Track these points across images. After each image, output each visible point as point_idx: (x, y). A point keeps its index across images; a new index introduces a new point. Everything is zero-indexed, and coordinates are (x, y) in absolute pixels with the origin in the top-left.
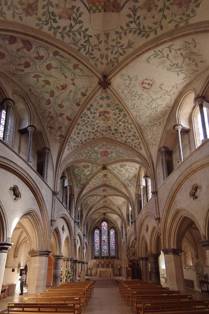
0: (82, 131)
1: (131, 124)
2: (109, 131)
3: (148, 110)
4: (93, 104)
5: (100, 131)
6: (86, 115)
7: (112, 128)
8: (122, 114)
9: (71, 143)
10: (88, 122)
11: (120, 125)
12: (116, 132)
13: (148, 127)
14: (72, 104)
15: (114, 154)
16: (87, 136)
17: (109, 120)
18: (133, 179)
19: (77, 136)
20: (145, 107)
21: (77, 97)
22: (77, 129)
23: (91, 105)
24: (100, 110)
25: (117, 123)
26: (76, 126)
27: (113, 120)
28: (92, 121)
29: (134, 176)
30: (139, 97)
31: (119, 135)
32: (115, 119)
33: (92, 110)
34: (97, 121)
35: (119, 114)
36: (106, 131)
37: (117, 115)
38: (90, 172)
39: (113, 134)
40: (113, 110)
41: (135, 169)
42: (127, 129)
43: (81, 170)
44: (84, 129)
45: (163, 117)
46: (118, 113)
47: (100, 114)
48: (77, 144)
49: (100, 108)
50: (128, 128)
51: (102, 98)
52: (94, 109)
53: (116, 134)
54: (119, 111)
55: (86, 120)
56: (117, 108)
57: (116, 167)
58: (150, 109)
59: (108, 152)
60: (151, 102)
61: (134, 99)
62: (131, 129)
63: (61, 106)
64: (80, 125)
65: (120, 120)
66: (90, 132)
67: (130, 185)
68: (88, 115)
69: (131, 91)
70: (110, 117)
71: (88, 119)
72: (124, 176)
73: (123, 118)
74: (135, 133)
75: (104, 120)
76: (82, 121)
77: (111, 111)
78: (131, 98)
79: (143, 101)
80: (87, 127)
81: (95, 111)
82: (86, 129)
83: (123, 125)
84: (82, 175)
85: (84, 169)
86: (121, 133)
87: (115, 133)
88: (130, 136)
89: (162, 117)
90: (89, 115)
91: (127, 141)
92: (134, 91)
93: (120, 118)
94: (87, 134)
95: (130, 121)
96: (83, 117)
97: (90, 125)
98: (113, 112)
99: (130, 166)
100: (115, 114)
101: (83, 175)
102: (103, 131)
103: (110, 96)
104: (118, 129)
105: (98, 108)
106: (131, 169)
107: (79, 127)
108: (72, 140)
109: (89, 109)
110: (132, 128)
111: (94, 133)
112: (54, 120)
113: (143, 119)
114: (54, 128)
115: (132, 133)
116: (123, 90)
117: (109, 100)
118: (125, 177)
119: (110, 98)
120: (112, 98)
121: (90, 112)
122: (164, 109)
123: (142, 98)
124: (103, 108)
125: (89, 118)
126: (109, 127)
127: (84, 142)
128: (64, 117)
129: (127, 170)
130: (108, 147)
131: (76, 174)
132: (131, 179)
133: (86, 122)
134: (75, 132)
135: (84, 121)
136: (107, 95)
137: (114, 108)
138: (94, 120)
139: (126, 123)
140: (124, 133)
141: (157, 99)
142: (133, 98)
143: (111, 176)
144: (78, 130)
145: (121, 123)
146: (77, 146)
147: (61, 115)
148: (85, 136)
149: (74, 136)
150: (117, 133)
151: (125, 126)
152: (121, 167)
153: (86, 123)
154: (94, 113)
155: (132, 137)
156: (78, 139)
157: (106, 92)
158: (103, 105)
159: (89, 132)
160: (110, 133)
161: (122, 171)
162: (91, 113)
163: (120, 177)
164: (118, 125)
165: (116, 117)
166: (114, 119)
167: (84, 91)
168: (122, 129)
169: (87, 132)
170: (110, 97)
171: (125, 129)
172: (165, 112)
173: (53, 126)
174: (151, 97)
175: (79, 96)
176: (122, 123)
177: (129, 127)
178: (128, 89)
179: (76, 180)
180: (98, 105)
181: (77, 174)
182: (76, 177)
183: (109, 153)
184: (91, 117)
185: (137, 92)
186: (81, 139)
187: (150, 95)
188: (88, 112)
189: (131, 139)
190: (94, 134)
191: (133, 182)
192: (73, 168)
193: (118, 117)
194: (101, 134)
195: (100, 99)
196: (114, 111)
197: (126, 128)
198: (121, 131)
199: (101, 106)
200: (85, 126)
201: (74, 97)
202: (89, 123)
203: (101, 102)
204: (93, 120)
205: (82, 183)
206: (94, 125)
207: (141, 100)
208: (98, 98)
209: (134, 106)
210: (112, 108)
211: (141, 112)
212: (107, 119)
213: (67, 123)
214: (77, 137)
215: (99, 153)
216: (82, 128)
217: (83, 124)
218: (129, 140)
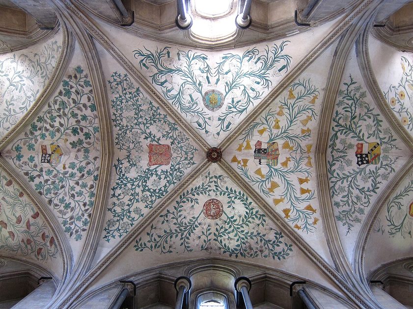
0: (67, 198)
1: (49, 106)
2: (85, 145)
3: (24, 85)
4: (25, 171)
5: (83, 164)
6: (40, 185)
7: (74, 139)
8: (39, 125)
9: (73, 226)
10: (54, 183)
11: (61, 125)
12: (79, 130)
13: (43, 73)
14: (19, 202)
15: (153, 129)
16: (83, 190)
17: (58, 146)
18: (259, 59)
19: (69, 210)
20: (22, 92)
21: (12, 193)
22: (58, 207)
23: (27, 174)
24: (38, 160)
25: (58, 130)
26: (52, 207)
27: (55, 138)
28: (55, 176)
29: (251, 58)
30: (10, 105)
31: (83, 123)
32: (53, 135)
33: (35, 173)
34: (60, 167)
35: (40, 129)
36: (87, 151)
37: (44, 132)
38: (237, 201)
39: (87, 136)
40: (36, 141)
41: (228, 62)
42: (62, 110)
43: (227, 227)
44: (65, 194)
45: (27, 57)
46: (39, 132)
47: (46, 161)
48: (86, 215)
49: (34, 160)
50: (59, 109)
51: (19, 157)
52: (34, 170)
53: (85, 130)
54: (36, 131)
55: (48, 186)
56: (32, 133)
57: (219, 119)
58: (22, 83)
59: (151, 147)
60: (14, 86)
61: (14, 110)
62: (58, 103)
63: (19, 220)
64: (53, 199)
65: (52, 126)
66: (77, 183)
67: (283, 62)
68: (41, 182)
69: (5, 118)
70: (52, 144)
71: (49, 182)
72: (253, 90)
73: (46, 121)
74: (60, 93)
75: (61, 155)
76: (47, 194)
77: (38, 143)
78: (13, 115)
79: (15, 98)
80: (63, 187)
81: (38, 169)
82: (67, 189)
83: (58, 119)
84: (246, 229)
85: (224, 217)
86: (78, 122)
87: (82, 132)
88: (74, 102)
89: (28, 59)
90: (42, 179)
91: (89, 104)
92: (4, 114)
93: (48, 127)
94: (78, 189)
95: (46, 108)
96: (42, 190)
97: (61, 180)
98: (40, 140)
99: (218, 80)
100: (43, 136)
101: (244, 225)
102: (86, 157)
103: (14, 147)
104: (71, 128)
105: (33, 164)
106: (227, 73)
107: (56, 201)
108: (69, 222)
109: (32, 179)
110: (55, 102)
111: (83, 175)
112: (32, 240)
113: (38, 88)
114: (42, 247)
115: (65, 99)
116: (4, 129)
117: (21, 148)
118: (255, 86)
119: (18, 145)
120: (18, 143)
121: (37, 178)
122: (19, 61)
123: (11, 101)
124: (36, 156)
125: (47, 181)
126: (73, 145)
127: (93, 199)
128: (32, 221)
129: (230, 86)
130: (132, 146)
131: (238, 246)
132: (259, 65)
133: (52, 187)
134: (60, 212)
135: (49, 191)
136: (14, 149)
137: (32, 138)
138: (55, 172)
139: (52, 115)
140: (74, 115)
141: (9, 80)
142: (12, 113)
143: (261, 132)
144: (60, 204)
145: (57, 124)
146: (90, 216)
147: (28, 225)
148: (80, 194)
149: (65, 217)
150: (82, 130)
151: (59, 116)
152: (220, 106)
153: (55, 187)
154: (41, 170)
155: (73, 96)
156: (77, 210)
157: (9, 152)
158: (31, 156)
159: (76, 186)
160: (89, 143)
161: (233, 101)
162: (39, 176)
163: (257, 103)
164: (62, 129)
165: (47, 134)
166: (52, 138)
167: (5, 182)
168: (68, 120)
169: (73, 189)
170: (16, 145)
171: (65, 115)
172: (22, 58)
173: (38, 248)
174: (8, 88)
175: (10, 189)
176: (55, 121)
177: (57, 107)
178: (3, 123)
179: (259, 253)
180: (28, 164)
181: (239, 243)
182: (251, 249)
183: (154, 143)
184: (46, 177)
185: (5, 110)
186: (81, 204)
187: (6, 92)
188: (37, 181)
189: (79, 97)
190: (86, 175)
191: (271, 55)
192: (220, 248)
193: (47, 130)
194: (93, 161)
195: (20, 160)
196: (38, 138)
197: (61, 112)
198: (73, 121)
199: (32, 159)
200: (60, 191)
201: (12, 198)
202: (57, 182)
203: (25, 159)
204: (53, 175)
205: (271, 236)
206: (66, 173)
207: (14, 100)
208: (18, 162)
209: (23, 108)
210: (33, 142)
211: (29, 94)
212: (56, 149)
213: (40, 220)
214: (72, 211)
215: (153, 167)
216: (60, 197)
217: (54, 193)
218: (84, 100)
